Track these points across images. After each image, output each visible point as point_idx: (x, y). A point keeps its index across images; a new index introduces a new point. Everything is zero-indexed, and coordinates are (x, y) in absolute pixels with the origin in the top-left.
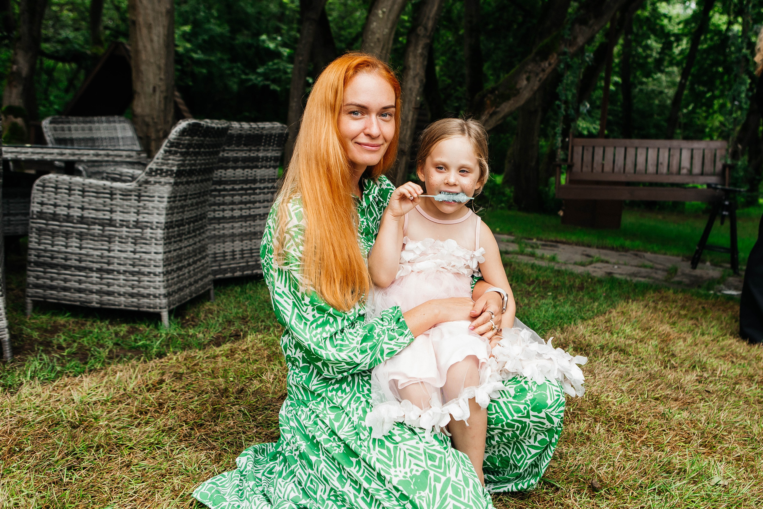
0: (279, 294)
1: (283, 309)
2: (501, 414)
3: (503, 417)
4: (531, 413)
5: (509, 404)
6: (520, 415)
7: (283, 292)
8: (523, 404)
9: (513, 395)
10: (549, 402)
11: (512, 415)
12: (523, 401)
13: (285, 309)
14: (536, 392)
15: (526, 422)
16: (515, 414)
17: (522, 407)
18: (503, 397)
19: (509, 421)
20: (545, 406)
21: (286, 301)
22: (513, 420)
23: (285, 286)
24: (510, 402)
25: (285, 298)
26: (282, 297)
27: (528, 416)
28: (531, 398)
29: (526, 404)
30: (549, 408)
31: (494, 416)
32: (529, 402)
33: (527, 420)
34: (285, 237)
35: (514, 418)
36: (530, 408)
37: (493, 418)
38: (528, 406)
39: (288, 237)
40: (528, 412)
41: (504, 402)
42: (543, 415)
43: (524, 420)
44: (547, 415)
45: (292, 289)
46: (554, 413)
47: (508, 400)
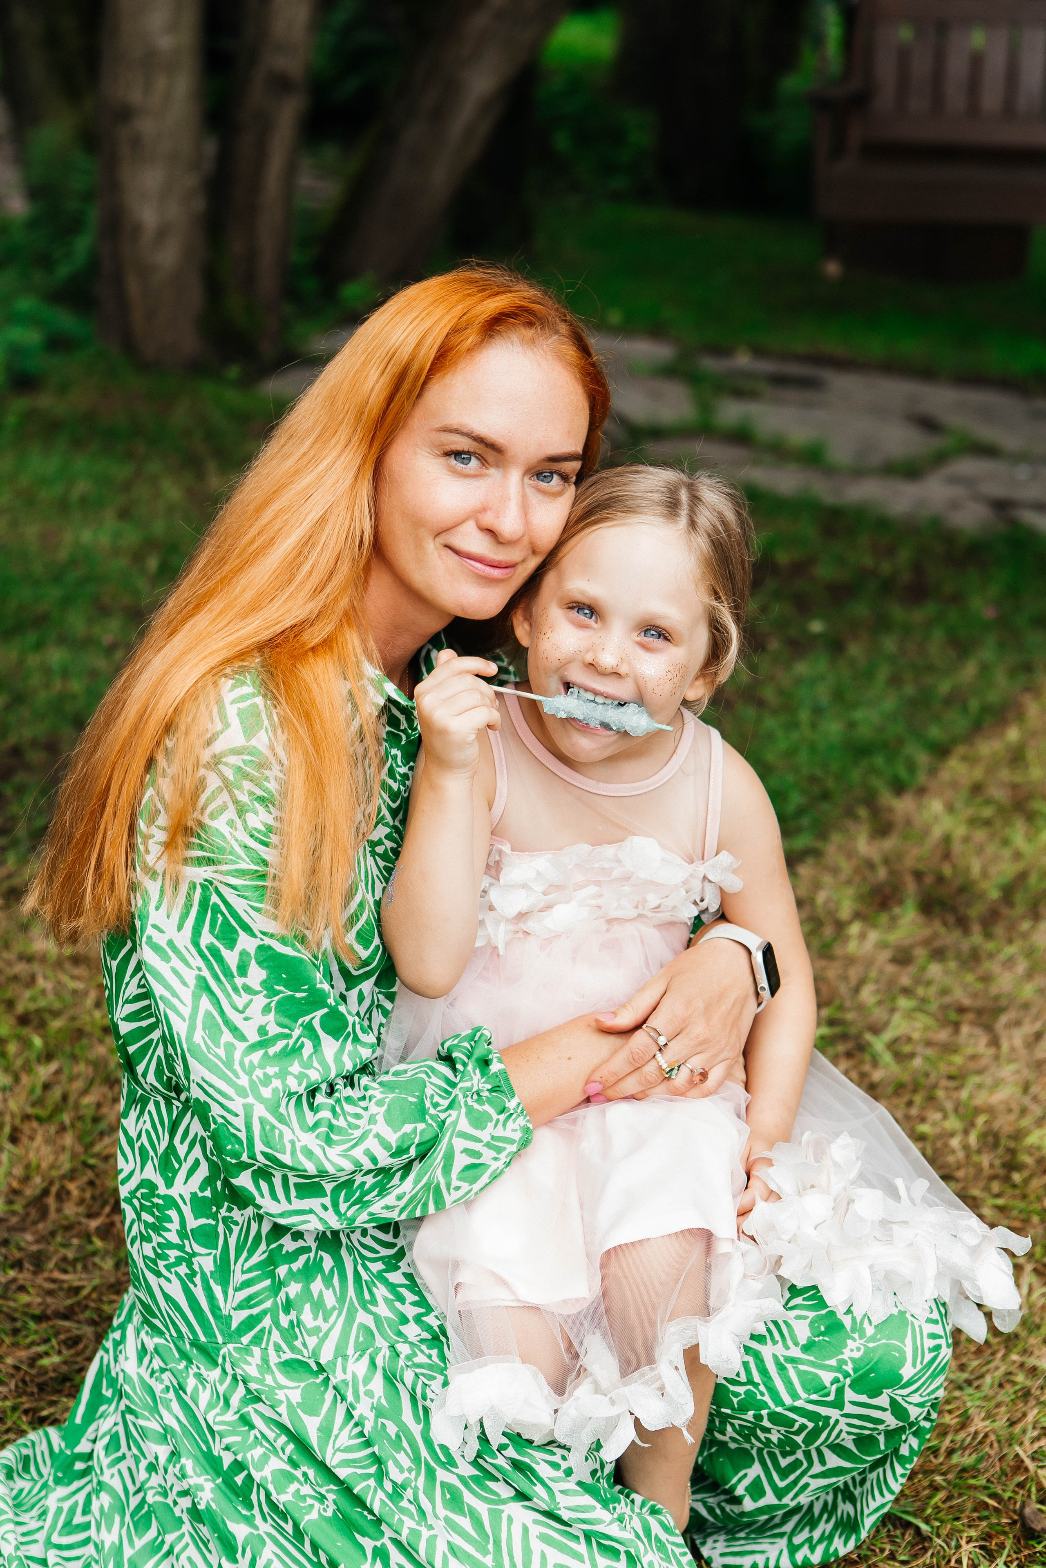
0: (156, 948)
1: (165, 993)
2: (762, 1388)
3: (767, 1398)
4: (850, 1395)
5: (789, 1366)
6: (814, 1397)
7: (170, 943)
8: (830, 1369)
9: (803, 1341)
10: (907, 1372)
11: (795, 1396)
12: (833, 1362)
13: (174, 993)
14: (872, 1339)
15: (828, 1418)
16: (804, 1395)
17: (827, 1377)
18: (775, 1343)
19: (779, 1409)
20: (895, 1381)
21: (175, 971)
22: (793, 1409)
23: (180, 927)
24: (792, 1360)
25: (175, 962)
26: (167, 959)
27: (838, 1404)
28: (857, 1355)
29: (839, 1369)
30: (904, 1387)
31: (741, 1390)
32: (849, 1368)
33: (834, 1414)
34: (202, 782)
35: (798, 1403)
36: (848, 1381)
37: (736, 1395)
38: (846, 1375)
39: (213, 782)
40: (840, 1392)
41: (775, 1357)
42: (883, 1400)
43: (824, 1411)
44: (893, 1402)
45: (206, 938)
46: (916, 1398)
47: (788, 1353)
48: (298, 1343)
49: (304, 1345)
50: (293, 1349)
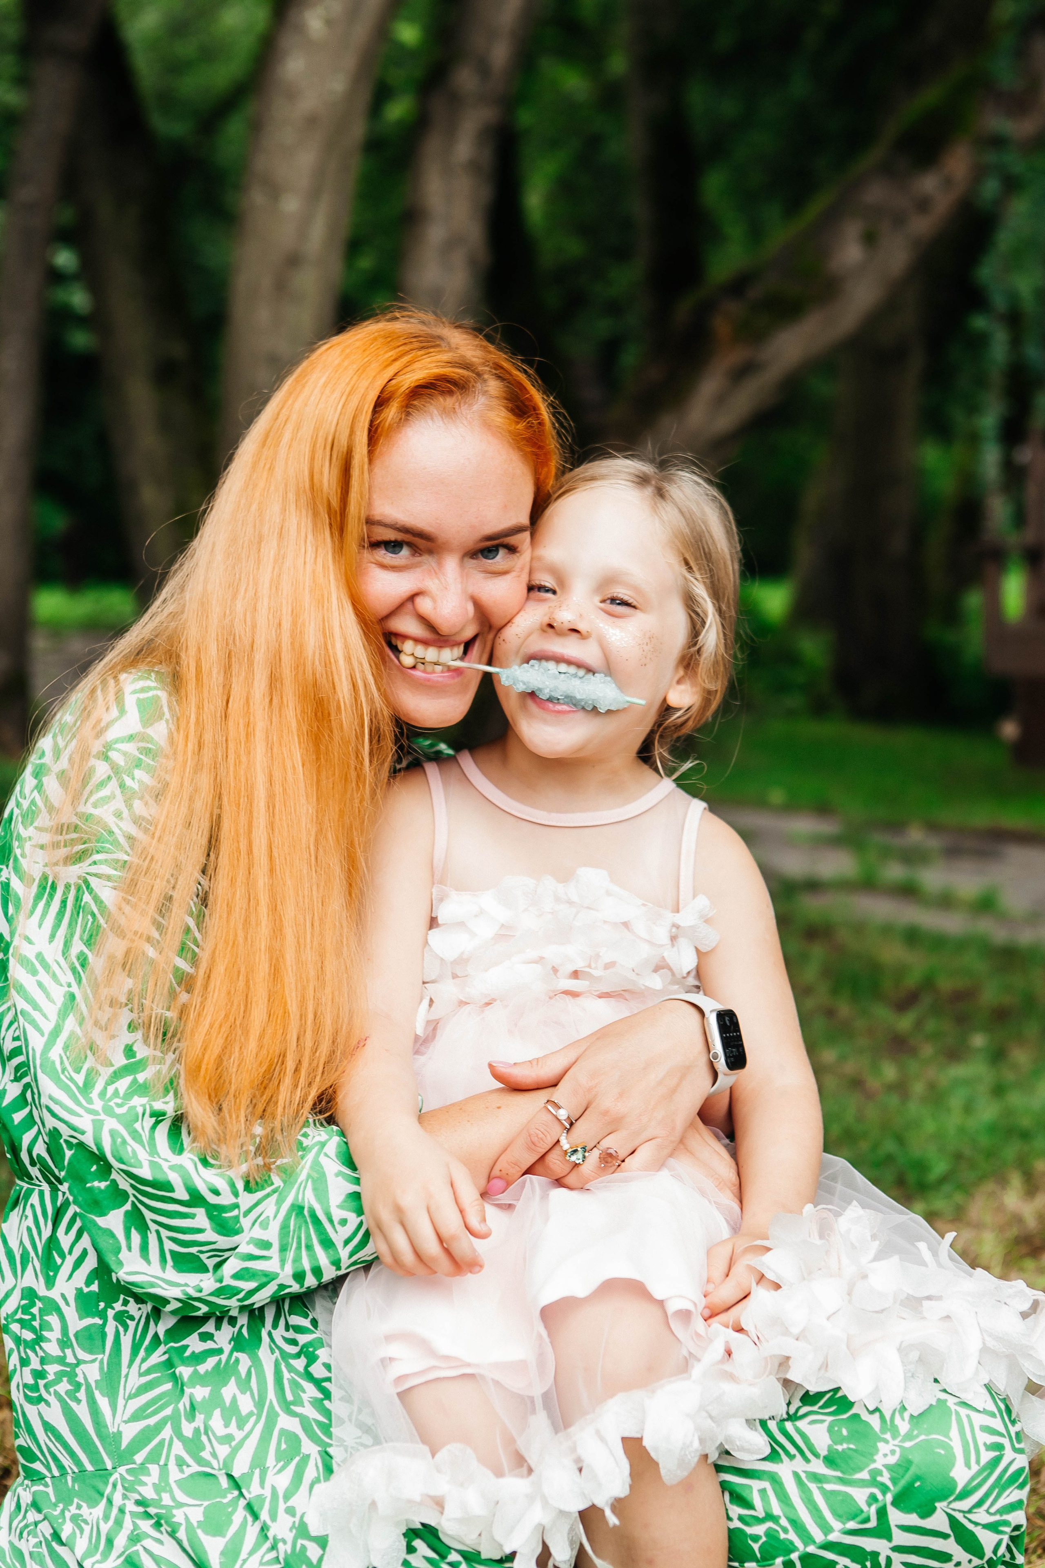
0: (24, 961)
1: (28, 1008)
2: (784, 1522)
3: (792, 1536)
4: (896, 1517)
5: (813, 1486)
6: (852, 1525)
7: (40, 956)
8: (862, 1484)
9: (823, 1452)
10: (961, 1475)
11: (826, 1529)
12: (864, 1475)
13: (36, 1007)
14: (908, 1437)
15: (875, 1555)
16: (837, 1525)
17: (860, 1496)
18: (792, 1457)
19: (811, 1549)
20: (946, 1491)
21: (40, 985)
22: (828, 1546)
23: (52, 936)
24: (816, 1478)
25: (43, 976)
26: (34, 972)
27: (883, 1531)
28: (892, 1460)
29: (873, 1482)
30: (962, 1496)
31: (759, 1530)
32: (885, 1479)
33: (881, 1546)
35: (833, 1537)
36: (889, 1497)
37: (756, 1538)
38: (884, 1489)
40: (882, 1513)
41: (796, 1475)
42: (938, 1521)
43: (869, 1544)
44: (954, 1523)
45: (78, 946)
46: (981, 1516)
47: (810, 1468)
48: (206, 1454)
49: (214, 1455)
50: (200, 1461)
